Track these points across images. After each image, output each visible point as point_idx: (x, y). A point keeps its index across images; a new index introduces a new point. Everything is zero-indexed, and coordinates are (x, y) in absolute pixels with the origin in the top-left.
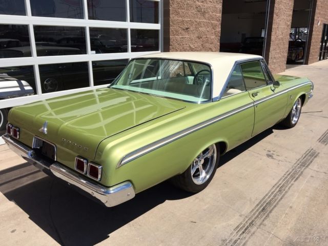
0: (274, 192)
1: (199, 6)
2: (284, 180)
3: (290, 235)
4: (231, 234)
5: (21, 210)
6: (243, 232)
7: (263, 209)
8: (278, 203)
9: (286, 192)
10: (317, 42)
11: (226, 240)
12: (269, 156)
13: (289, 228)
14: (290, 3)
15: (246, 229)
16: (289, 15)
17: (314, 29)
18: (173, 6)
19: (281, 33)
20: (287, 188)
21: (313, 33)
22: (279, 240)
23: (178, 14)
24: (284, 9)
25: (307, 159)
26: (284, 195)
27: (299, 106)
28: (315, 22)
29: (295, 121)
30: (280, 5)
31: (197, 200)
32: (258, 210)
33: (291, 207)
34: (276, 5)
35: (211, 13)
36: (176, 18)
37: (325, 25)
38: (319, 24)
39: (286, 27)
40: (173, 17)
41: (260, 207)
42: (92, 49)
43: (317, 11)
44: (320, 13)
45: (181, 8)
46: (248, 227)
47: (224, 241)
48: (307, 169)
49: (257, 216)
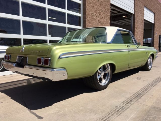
0: (143, 90)
1: (100, 20)
2: (147, 86)
3: (154, 105)
4: (120, 104)
5: (7, 96)
6: (127, 104)
7: (137, 96)
8: (145, 94)
9: (149, 90)
10: (157, 43)
11: (118, 106)
12: (138, 79)
13: (153, 102)
14: (142, 24)
15: (128, 103)
16: (142, 29)
17: (155, 37)
18: (87, 19)
19: (139, 37)
20: (149, 89)
21: (155, 39)
22: (147, 106)
23: (90, 22)
24: (139, 26)
25: (158, 80)
26: (148, 91)
27: (151, 60)
28: (155, 34)
29: (150, 67)
30: (138, 24)
31: (101, 93)
32: (134, 96)
33: (152, 95)
34: (135, 24)
35: (105, 24)
36: (89, 24)
37: (160, 36)
38: (157, 35)
39: (141, 34)
40: (87, 23)
41: (136, 95)
42: (49, 35)
43: (155, 29)
44: (157, 30)
45: (91, 20)
46: (129, 102)
47: (116, 106)
48: (159, 83)
49: (134, 98)
